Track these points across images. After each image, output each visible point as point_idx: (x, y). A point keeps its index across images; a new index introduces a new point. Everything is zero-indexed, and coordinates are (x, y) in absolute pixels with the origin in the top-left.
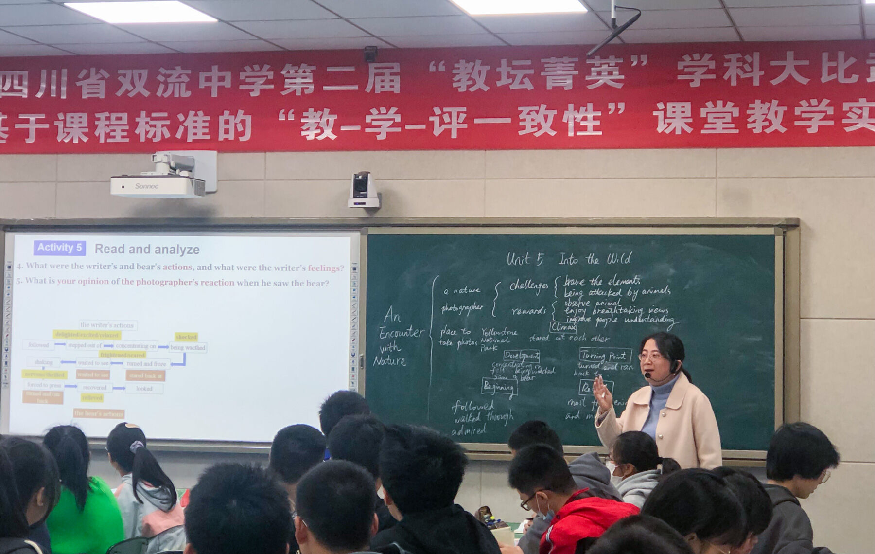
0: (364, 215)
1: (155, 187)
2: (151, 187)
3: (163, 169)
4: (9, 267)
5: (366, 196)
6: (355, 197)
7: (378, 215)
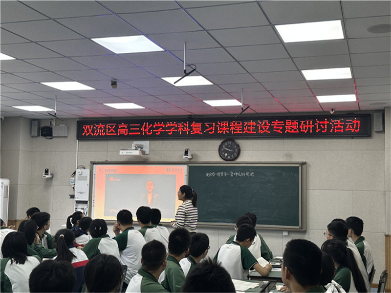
1: (131, 152)
3: (134, 148)
4: (95, 174)
5: (188, 155)
6: (185, 156)
7: (192, 160)
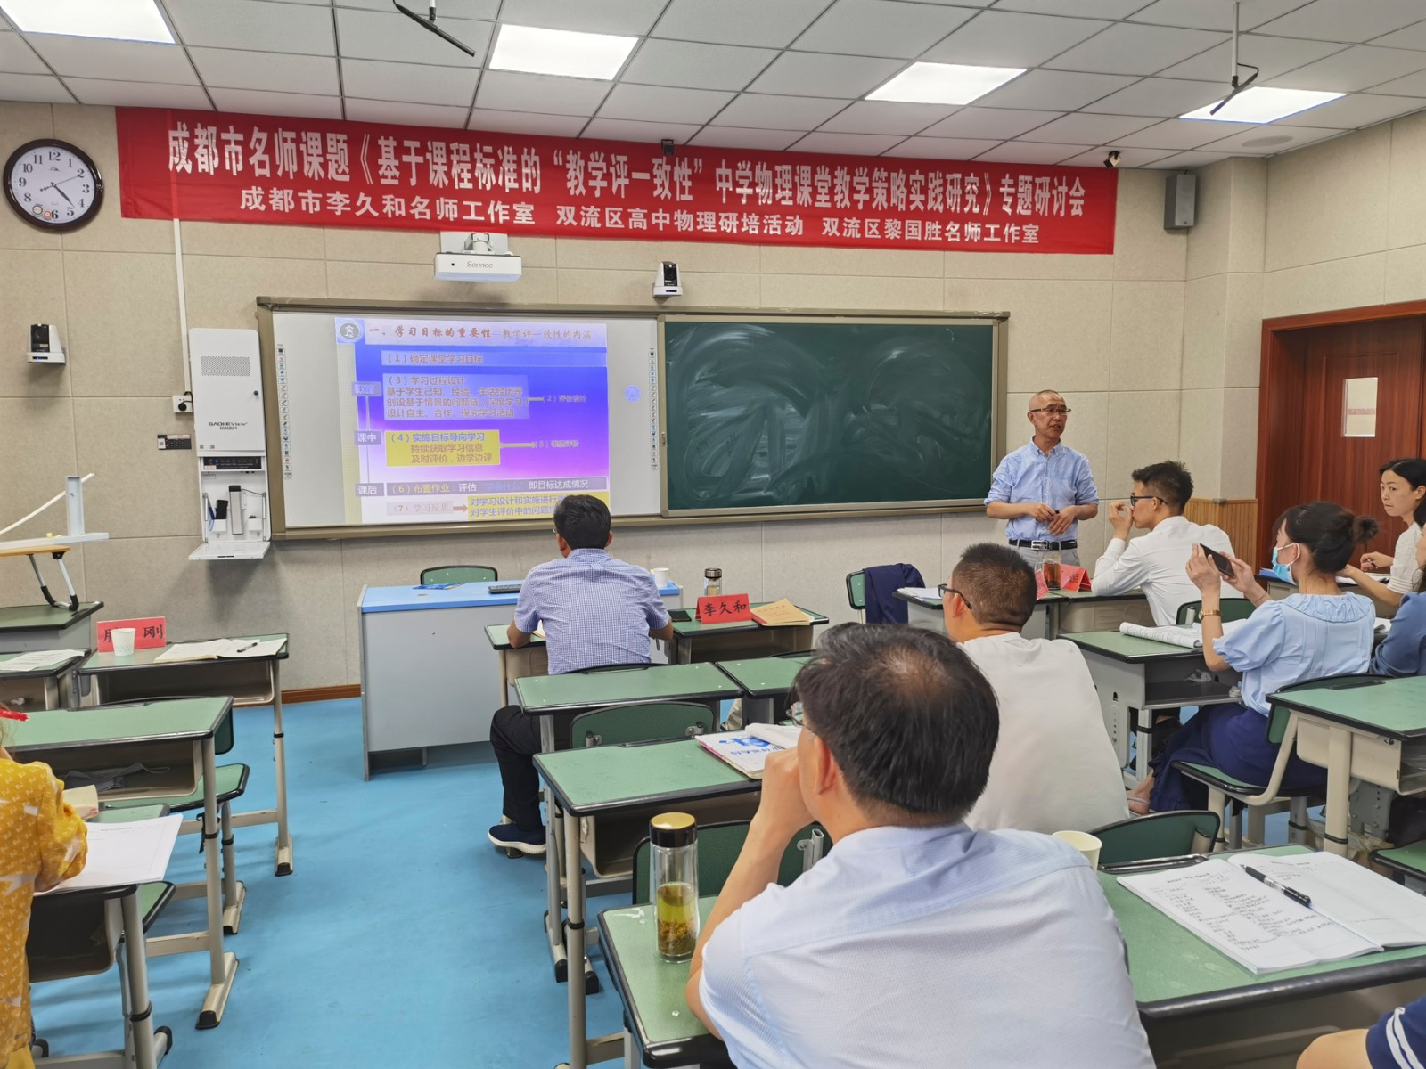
0: (653, 303)
1: (489, 266)
2: (485, 266)
3: (483, 248)
4: (281, 351)
5: (676, 285)
6: (666, 284)
7: (665, 304)
